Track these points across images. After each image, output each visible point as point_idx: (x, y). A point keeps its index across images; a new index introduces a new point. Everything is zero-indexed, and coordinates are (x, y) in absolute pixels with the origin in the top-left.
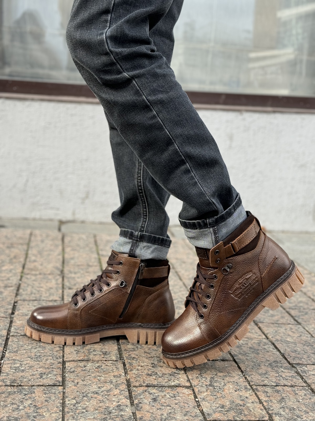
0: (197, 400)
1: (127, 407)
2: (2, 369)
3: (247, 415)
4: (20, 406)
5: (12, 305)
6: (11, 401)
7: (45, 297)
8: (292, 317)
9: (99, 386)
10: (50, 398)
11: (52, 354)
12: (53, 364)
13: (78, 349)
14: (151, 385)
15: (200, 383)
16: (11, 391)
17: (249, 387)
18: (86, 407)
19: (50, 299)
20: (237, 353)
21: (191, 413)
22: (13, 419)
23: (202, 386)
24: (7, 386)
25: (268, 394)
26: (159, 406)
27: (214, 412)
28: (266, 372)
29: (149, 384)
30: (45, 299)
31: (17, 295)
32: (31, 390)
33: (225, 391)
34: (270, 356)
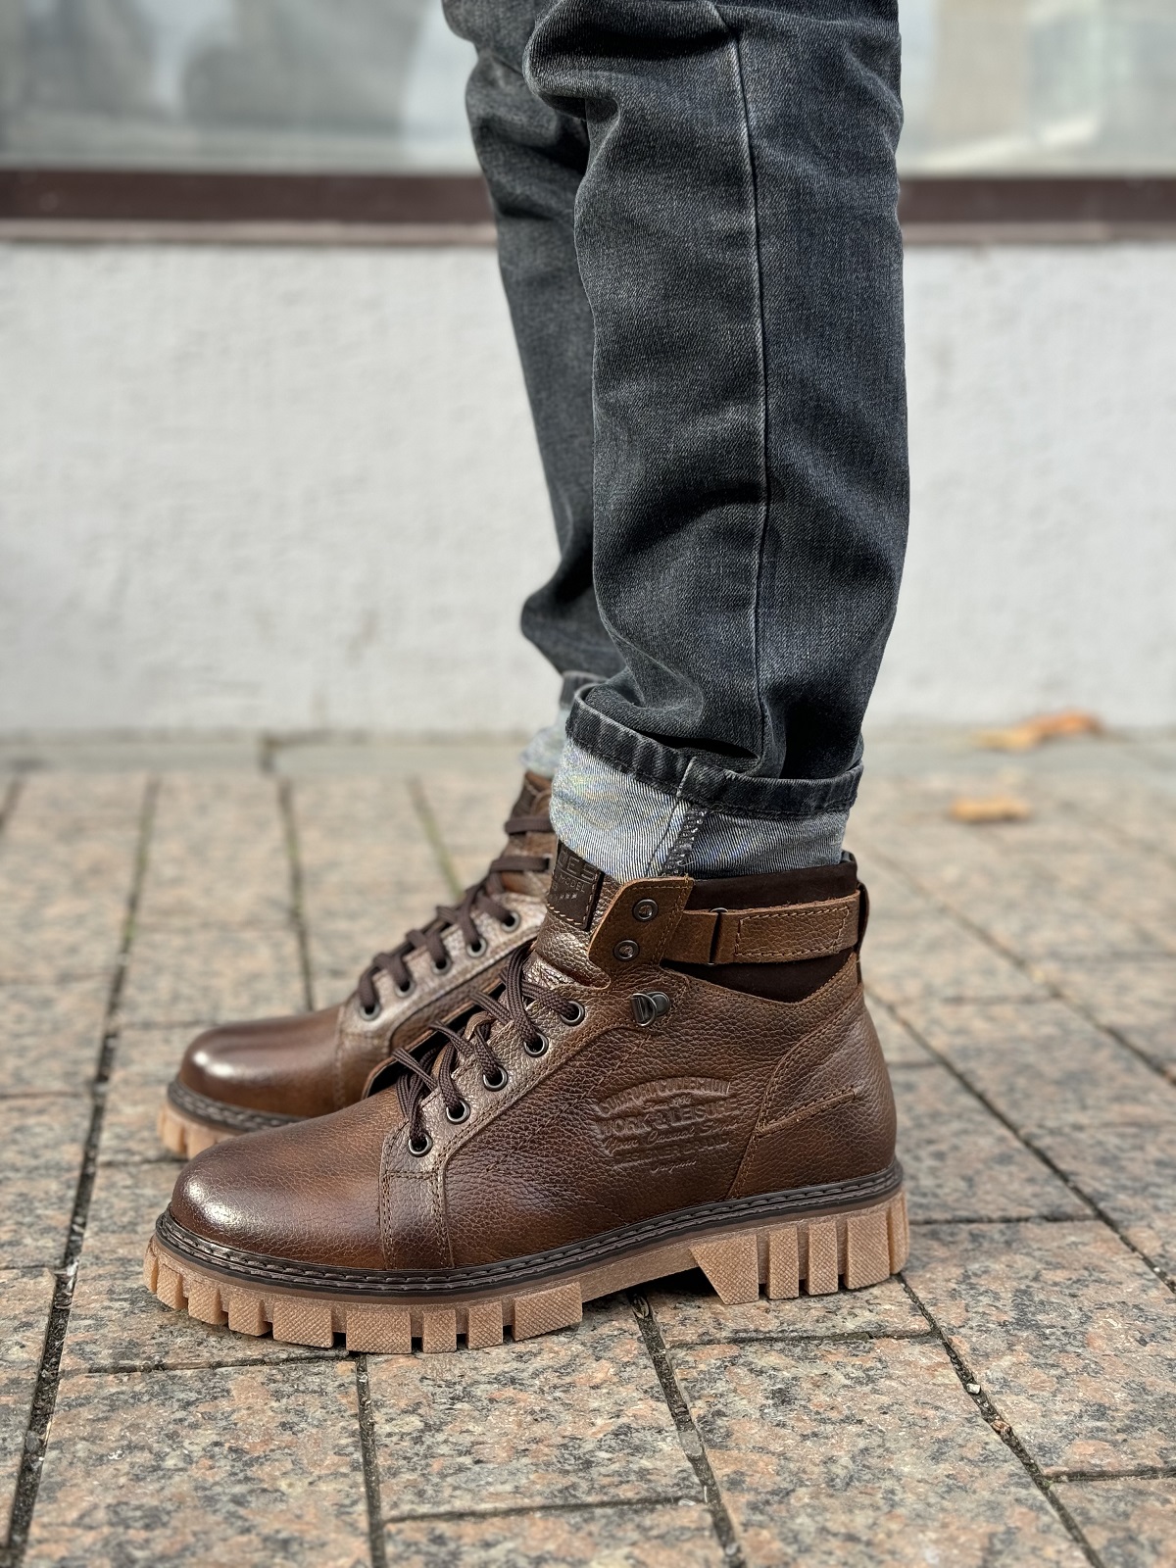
1: (659, 1437)
2: (73, 1299)
4: (168, 1454)
5: (98, 1046)
6: (123, 1437)
10: (303, 1411)
14: (754, 1335)
15: (970, 1315)
16: (118, 1393)
18: (473, 1444)
20: (1107, 1185)
21: (961, 1446)
22: (138, 1513)
23: (983, 1330)
24: (98, 1371)
26: (808, 1425)
27: (1064, 1437)
29: (745, 1331)
31: (113, 1007)
32: (211, 1384)
33: (1096, 1345)
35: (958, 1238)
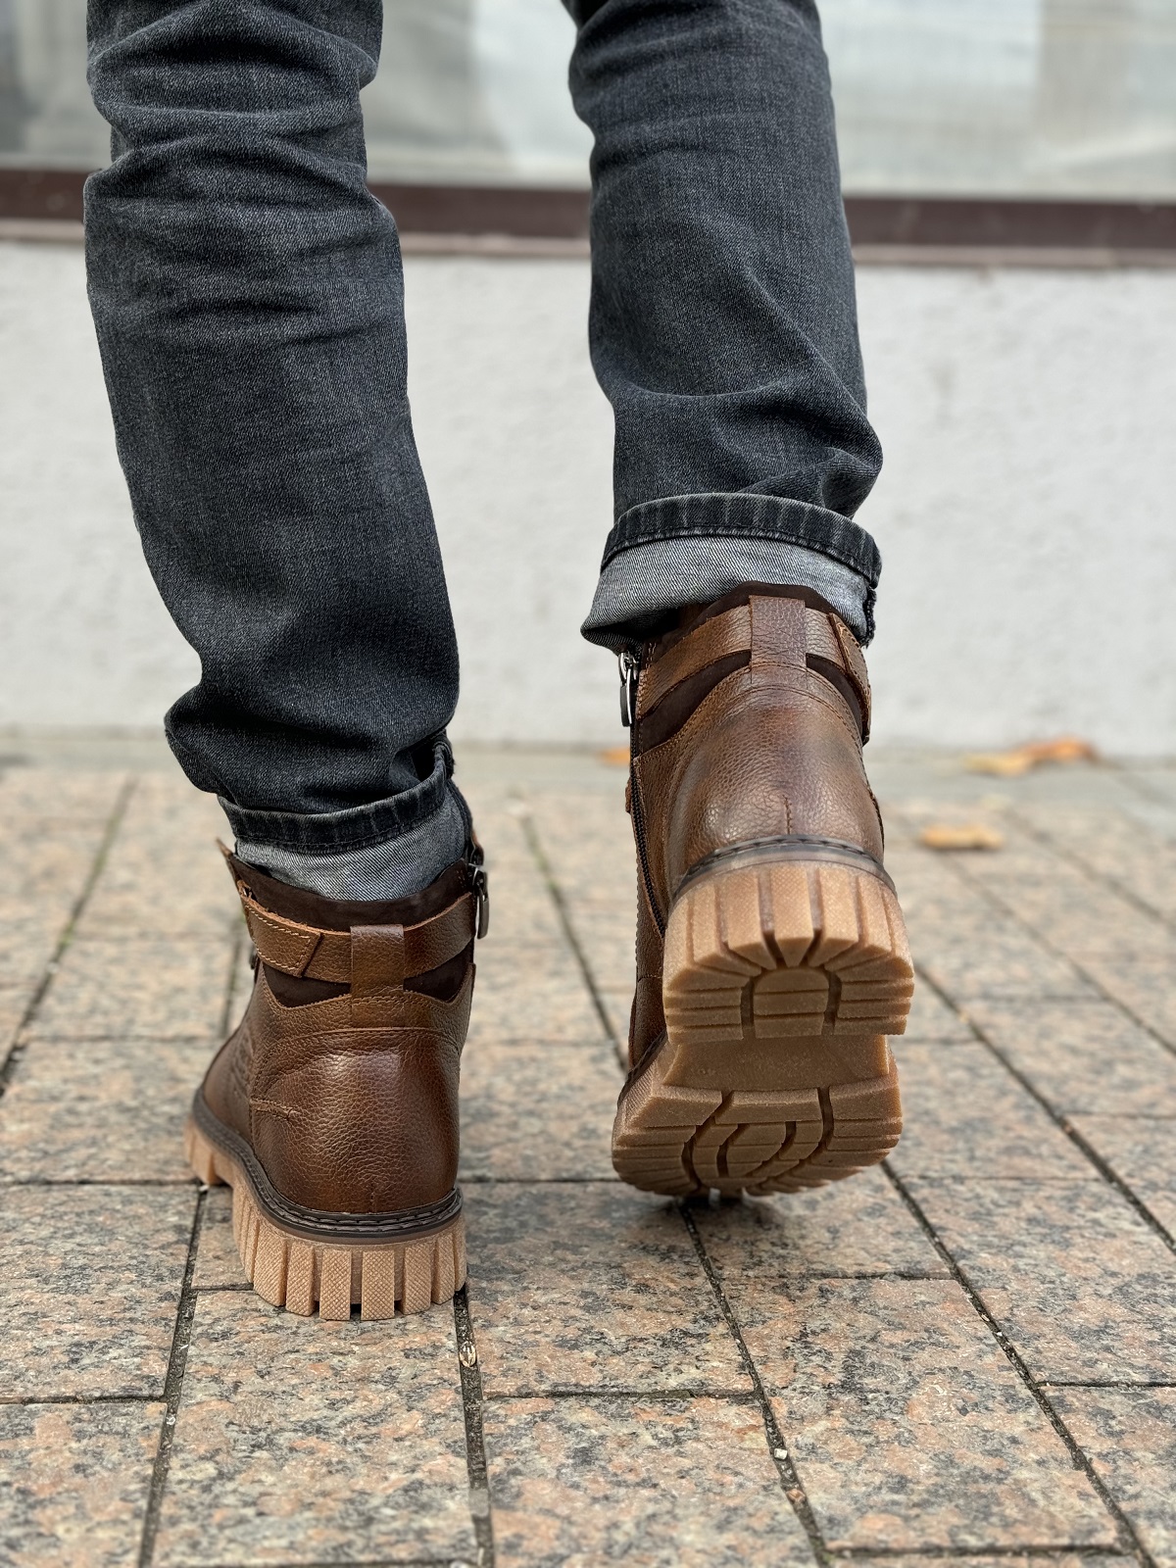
0: (781, 1453)
1: (449, 1494)
3: (1016, 1521)
5: (2, 1058)
9: (331, 1396)
10: (100, 1453)
11: (141, 1258)
12: (138, 1302)
14: (573, 1389)
15: (798, 1375)
17: (1025, 1393)
18: (262, 1494)
20: (972, 1242)
21: (750, 1515)
23: (806, 1393)
25: (1113, 1423)
26: (603, 1487)
27: (858, 1509)
28: (1102, 1324)
29: (566, 1385)
31: (29, 1017)
32: (17, 1421)
33: (915, 1412)
34: (1121, 1253)
35: (806, 1293)
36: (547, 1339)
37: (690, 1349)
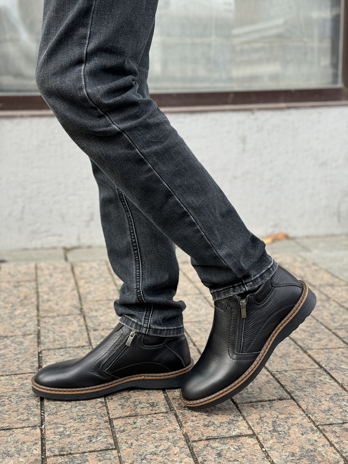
0: (264, 450)
2: (46, 435)
3: (321, 461)
5: (37, 356)
7: (70, 343)
8: (340, 338)
9: (155, 445)
11: (95, 411)
12: (100, 424)
13: (121, 402)
14: (211, 438)
15: (262, 429)
16: (62, 462)
17: (315, 428)
19: (77, 345)
20: (293, 389)
23: (265, 433)
24: (56, 456)
25: (337, 434)
26: (226, 462)
27: (285, 462)
28: (329, 408)
29: (209, 437)
30: (71, 345)
31: (39, 343)
32: (84, 458)
33: (292, 436)
34: (328, 388)
35: (258, 406)
36: (201, 425)
37: (235, 424)
